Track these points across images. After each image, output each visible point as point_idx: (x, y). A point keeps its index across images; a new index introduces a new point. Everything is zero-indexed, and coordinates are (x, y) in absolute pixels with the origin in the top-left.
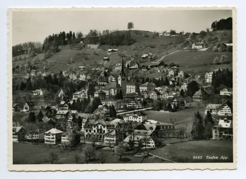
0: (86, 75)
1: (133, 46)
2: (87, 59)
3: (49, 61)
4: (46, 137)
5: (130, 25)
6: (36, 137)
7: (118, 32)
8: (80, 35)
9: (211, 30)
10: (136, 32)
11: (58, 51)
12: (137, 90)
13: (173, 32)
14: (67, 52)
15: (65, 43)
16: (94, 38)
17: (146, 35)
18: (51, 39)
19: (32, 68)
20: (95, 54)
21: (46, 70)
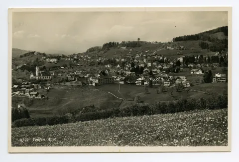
0: (125, 59)
1: (141, 48)
2: (122, 53)
3: (106, 54)
5: (139, 39)
7: (134, 42)
8: (118, 43)
9: (172, 41)
10: (142, 42)
11: (109, 50)
13: (156, 42)
14: (112, 50)
15: (111, 46)
16: (124, 44)
17: (146, 43)
18: (105, 45)
19: (99, 57)
20: (125, 51)
21: (105, 58)
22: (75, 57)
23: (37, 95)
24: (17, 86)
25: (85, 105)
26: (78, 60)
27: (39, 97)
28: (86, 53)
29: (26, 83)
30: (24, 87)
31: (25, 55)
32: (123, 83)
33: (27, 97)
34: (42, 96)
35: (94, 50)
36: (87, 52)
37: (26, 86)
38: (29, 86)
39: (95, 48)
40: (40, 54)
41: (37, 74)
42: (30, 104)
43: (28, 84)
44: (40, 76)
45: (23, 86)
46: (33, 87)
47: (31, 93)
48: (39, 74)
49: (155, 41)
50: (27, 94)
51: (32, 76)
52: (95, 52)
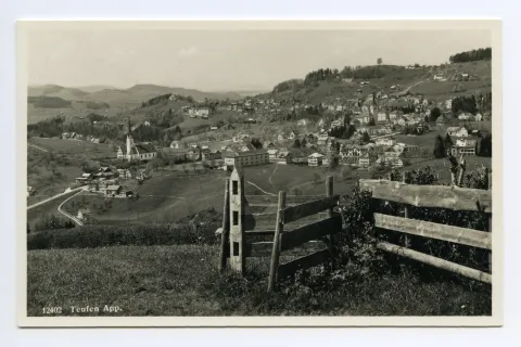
0: (342, 106)
1: (383, 79)
2: (342, 91)
3: (312, 94)
4: (309, 161)
5: (380, 61)
6: (301, 160)
8: (336, 71)
9: (449, 63)
10: (385, 66)
11: (317, 85)
12: (388, 117)
13: (417, 66)
14: (324, 85)
15: (323, 79)
16: (348, 73)
17: (394, 69)
18: (311, 76)
19: (296, 101)
20: (350, 87)
21: (308, 103)
22: (247, 104)
23: (118, 192)
24: (88, 175)
25: (201, 208)
26: (252, 109)
27: (123, 196)
28: (272, 95)
29: (105, 169)
30: (102, 176)
31: (151, 102)
32: (284, 163)
33: (100, 197)
34: (128, 194)
35: (287, 88)
36: (274, 92)
37: (106, 174)
38: (110, 173)
39: (290, 82)
40: (181, 98)
41: (129, 149)
42: (104, 208)
43: (108, 170)
44: (135, 153)
45: (100, 174)
46: (116, 175)
47: (110, 188)
48: (133, 149)
49: (413, 64)
50: (103, 190)
51: (119, 154)
52: (288, 92)
